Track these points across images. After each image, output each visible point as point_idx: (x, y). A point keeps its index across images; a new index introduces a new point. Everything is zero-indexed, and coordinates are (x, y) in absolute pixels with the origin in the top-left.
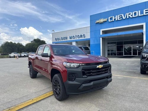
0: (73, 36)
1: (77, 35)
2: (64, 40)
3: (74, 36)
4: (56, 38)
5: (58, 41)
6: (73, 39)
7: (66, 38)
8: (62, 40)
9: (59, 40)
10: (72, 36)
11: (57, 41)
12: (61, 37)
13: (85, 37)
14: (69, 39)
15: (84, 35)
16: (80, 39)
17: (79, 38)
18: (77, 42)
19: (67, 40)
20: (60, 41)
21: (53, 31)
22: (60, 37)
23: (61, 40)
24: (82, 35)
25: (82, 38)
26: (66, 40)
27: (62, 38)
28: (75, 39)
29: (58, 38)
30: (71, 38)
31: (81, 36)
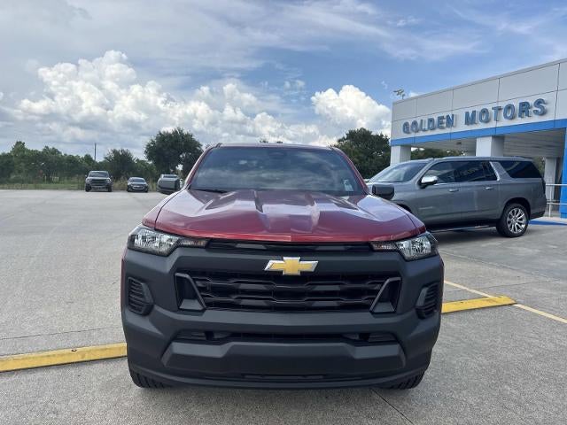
0: (484, 111)
1: (503, 105)
2: (438, 131)
3: (489, 108)
4: (406, 124)
5: (413, 135)
6: (481, 126)
7: (450, 121)
8: (433, 129)
9: (417, 131)
10: (478, 109)
11: (409, 136)
12: (426, 119)
13: (544, 113)
14: (461, 126)
15: (539, 102)
16: (519, 121)
17: (512, 118)
18: (499, 138)
19: (454, 130)
20: (421, 134)
21: (399, 92)
22: (422, 117)
23: (425, 130)
24: (531, 101)
25: (525, 120)
26: (448, 131)
27: (431, 120)
28: (492, 124)
29: (415, 123)
30: (470, 120)
31: (525, 108)
